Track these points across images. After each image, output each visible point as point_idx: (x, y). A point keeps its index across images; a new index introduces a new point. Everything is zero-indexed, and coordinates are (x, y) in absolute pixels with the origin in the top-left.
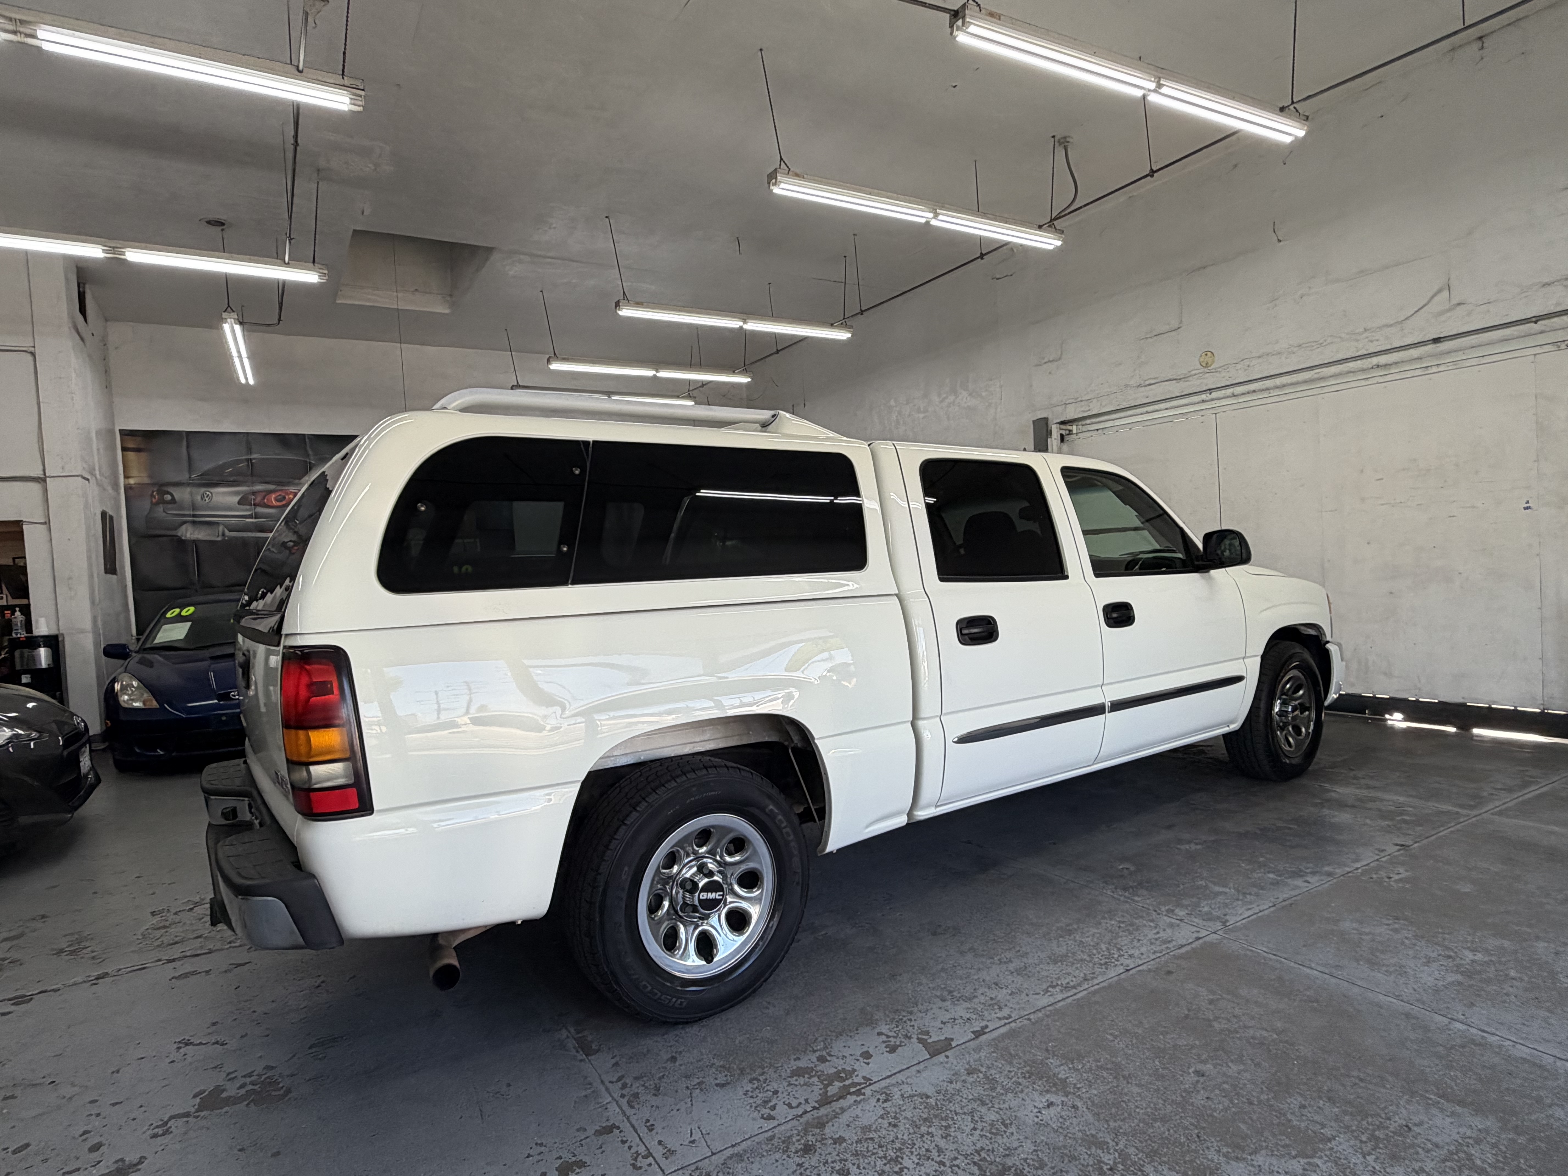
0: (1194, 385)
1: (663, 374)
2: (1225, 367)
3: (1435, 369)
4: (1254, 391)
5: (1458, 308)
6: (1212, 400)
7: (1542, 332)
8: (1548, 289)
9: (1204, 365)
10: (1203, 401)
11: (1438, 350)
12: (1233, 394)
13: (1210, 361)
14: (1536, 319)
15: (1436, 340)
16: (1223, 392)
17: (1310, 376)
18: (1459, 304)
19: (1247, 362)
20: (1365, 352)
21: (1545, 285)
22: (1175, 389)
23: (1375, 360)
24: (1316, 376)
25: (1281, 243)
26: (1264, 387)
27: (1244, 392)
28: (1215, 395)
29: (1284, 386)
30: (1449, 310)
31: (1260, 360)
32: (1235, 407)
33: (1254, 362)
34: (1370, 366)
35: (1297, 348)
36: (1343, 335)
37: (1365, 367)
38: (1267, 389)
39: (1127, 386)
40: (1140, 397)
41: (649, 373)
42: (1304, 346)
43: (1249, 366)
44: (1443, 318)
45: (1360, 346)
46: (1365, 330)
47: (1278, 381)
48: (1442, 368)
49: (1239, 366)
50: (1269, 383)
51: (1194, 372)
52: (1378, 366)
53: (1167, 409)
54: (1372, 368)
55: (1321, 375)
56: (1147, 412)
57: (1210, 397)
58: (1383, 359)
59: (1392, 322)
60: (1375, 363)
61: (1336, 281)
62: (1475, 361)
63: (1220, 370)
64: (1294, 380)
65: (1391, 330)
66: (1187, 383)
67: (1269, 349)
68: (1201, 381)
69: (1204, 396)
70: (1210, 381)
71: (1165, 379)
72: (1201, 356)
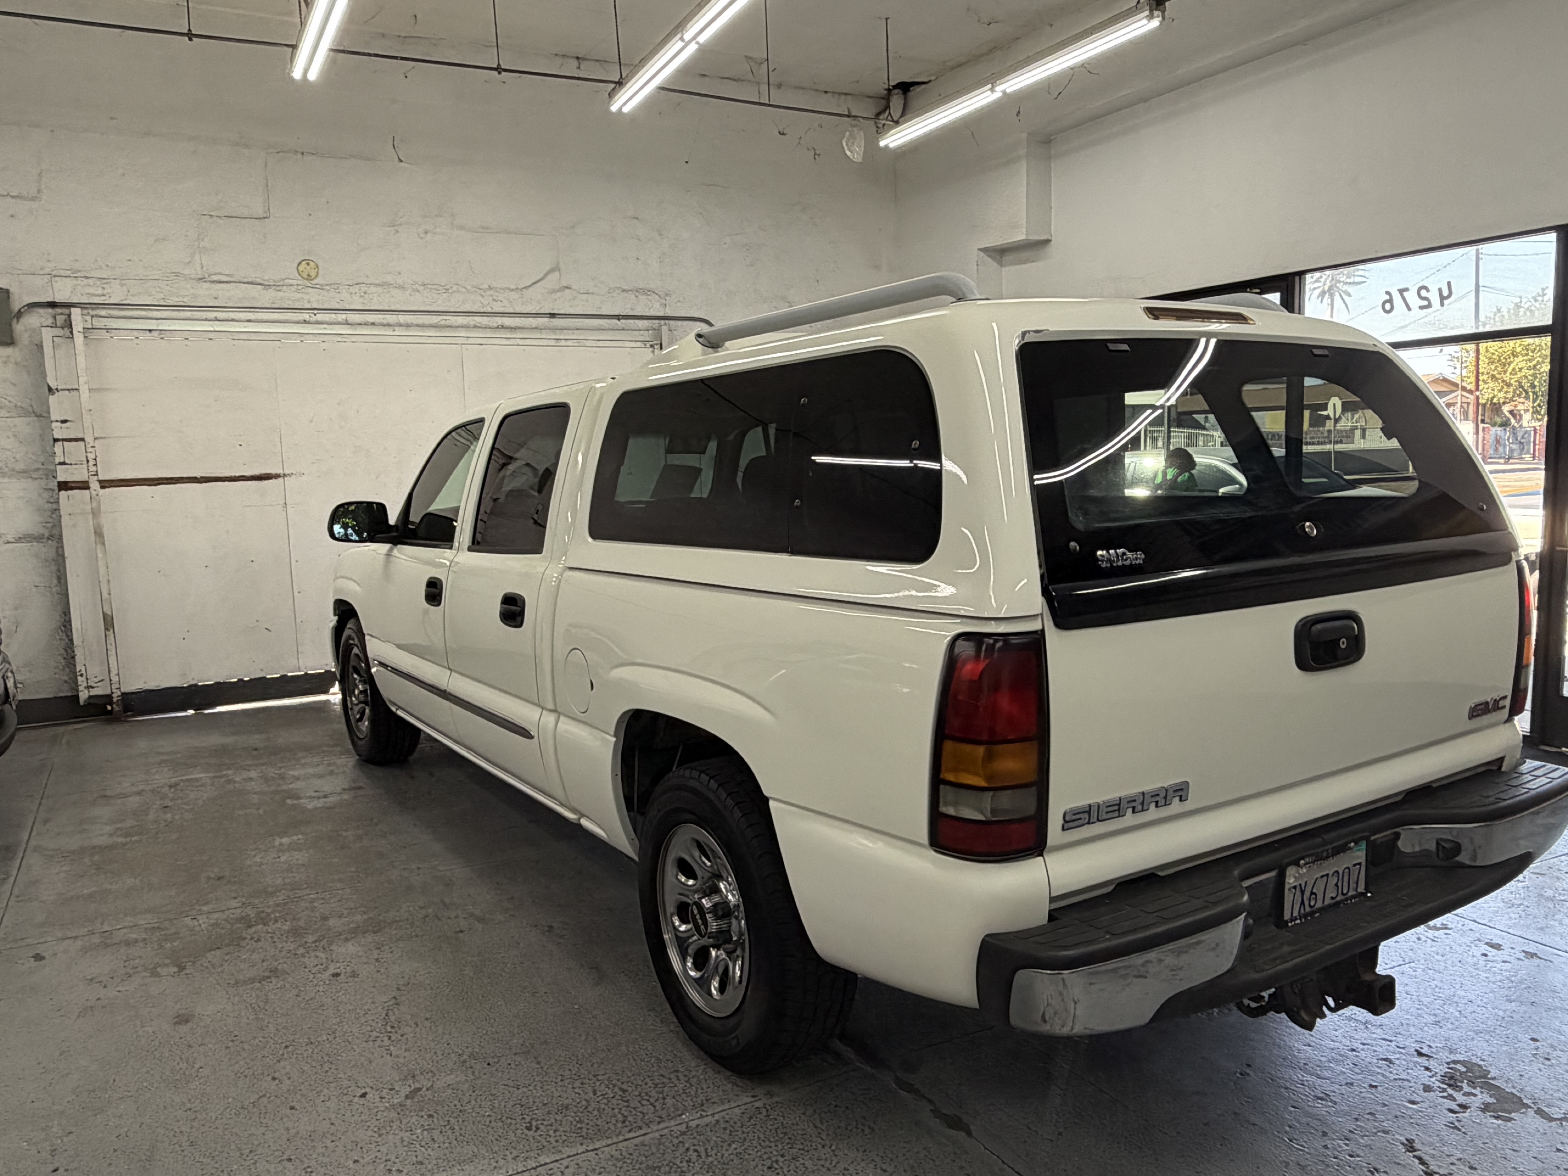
0: (289, 297)
2: (336, 286)
3: (563, 343)
4: (373, 324)
5: (567, 291)
6: (318, 323)
7: (623, 329)
8: (625, 294)
9: (306, 277)
10: (305, 322)
11: (552, 324)
12: (346, 320)
13: (313, 272)
14: (618, 317)
15: (553, 315)
16: (333, 316)
17: (436, 321)
18: (567, 288)
19: (364, 288)
20: (490, 310)
21: (624, 291)
22: (262, 297)
23: (499, 321)
24: (443, 323)
25: (401, 164)
26: (385, 322)
27: (360, 322)
28: (320, 317)
29: (408, 326)
30: (559, 290)
31: (380, 289)
33: (373, 289)
34: (496, 325)
35: (422, 287)
36: (469, 287)
37: (491, 324)
38: (389, 325)
39: (177, 274)
40: (204, 293)
42: (429, 286)
43: (365, 293)
44: (554, 296)
45: (486, 302)
46: (490, 288)
47: (402, 318)
48: (569, 343)
49: (352, 290)
50: (390, 318)
51: (290, 282)
52: (503, 327)
53: (249, 321)
54: (498, 327)
55: (448, 323)
56: (217, 320)
57: (314, 319)
58: (507, 321)
59: (513, 287)
60: (500, 323)
61: (462, 228)
62: (594, 343)
63: (328, 288)
64: (420, 322)
65: (514, 295)
66: (280, 294)
67: (389, 279)
68: (300, 295)
69: (306, 316)
70: (315, 298)
71: (246, 280)
72: (300, 263)
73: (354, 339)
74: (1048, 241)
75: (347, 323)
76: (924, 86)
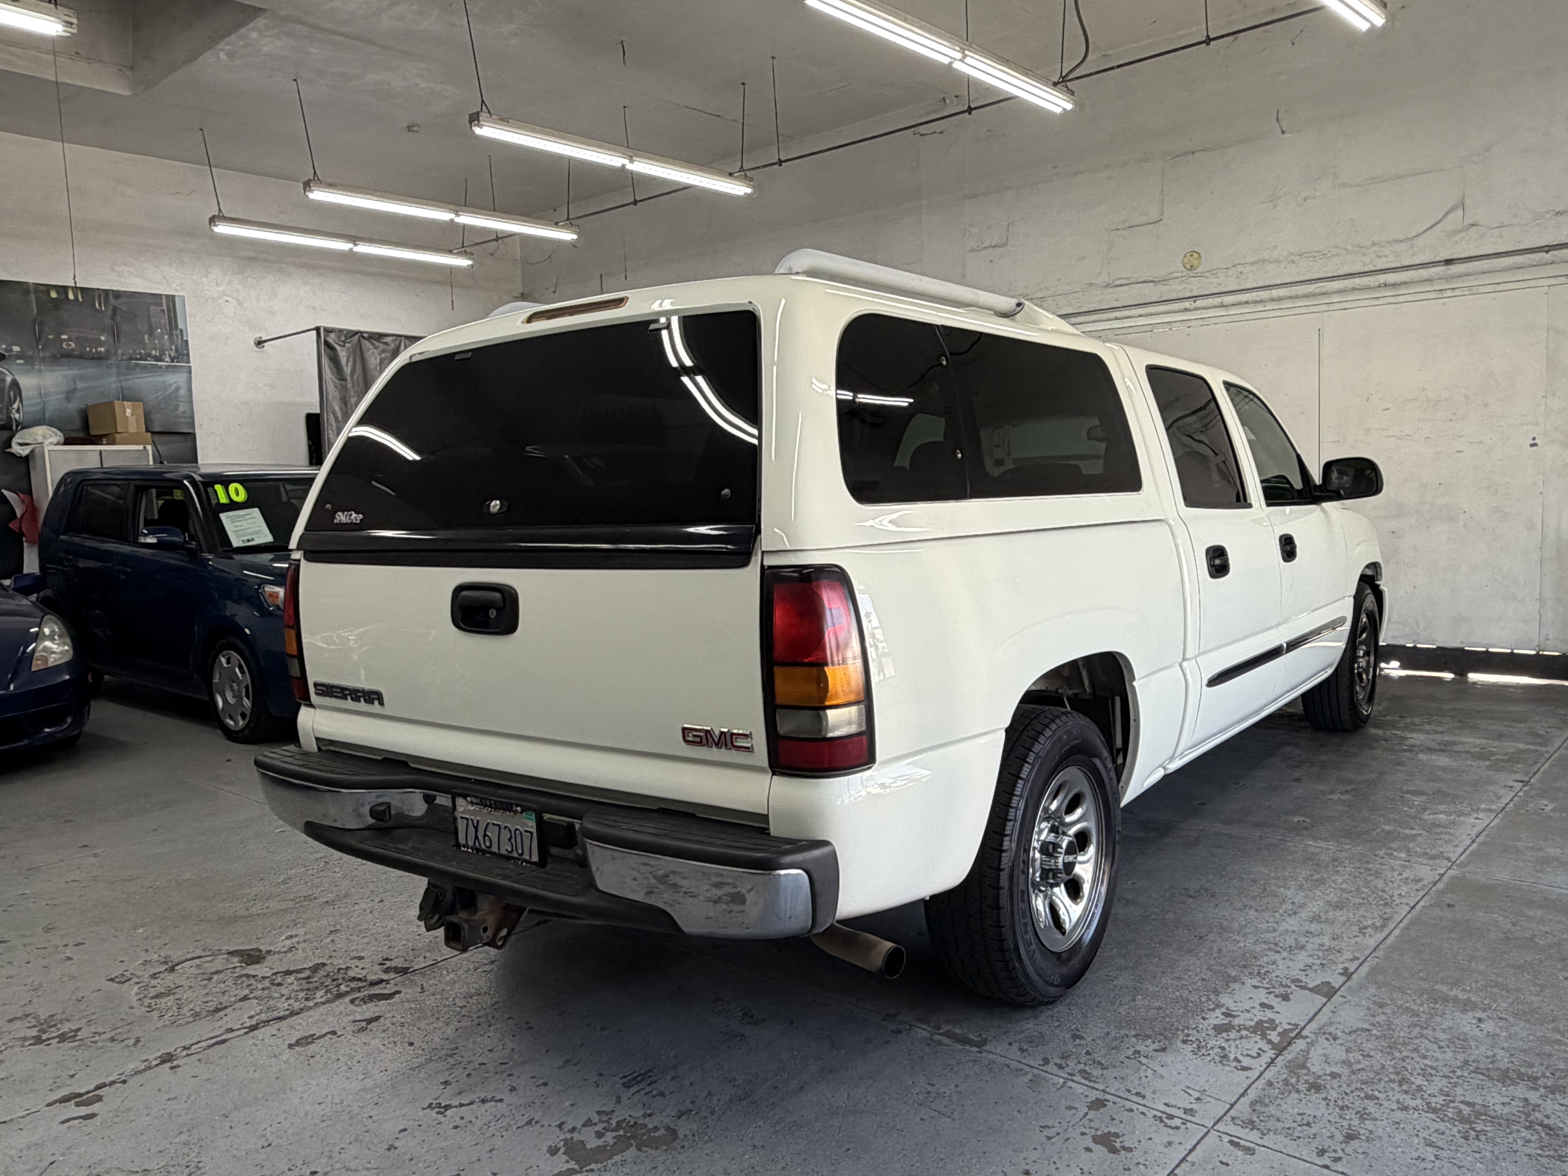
0: (1175, 289)
1: (466, 219)
2: (1213, 272)
3: (1449, 293)
4: (1247, 302)
5: (1472, 229)
6: (1196, 309)
7: (1553, 263)
8: (1559, 218)
9: (1189, 267)
10: (1186, 310)
11: (1449, 272)
12: (1224, 303)
13: (1196, 263)
14: (1547, 249)
15: (1449, 262)
16: (1211, 300)
17: (1310, 290)
18: (1472, 225)
19: (1240, 268)
20: (1373, 269)
21: (1558, 213)
22: (1153, 293)
23: (1382, 278)
24: (1317, 291)
25: (1285, 135)
26: (1258, 299)
27: (1235, 302)
28: (1200, 303)
29: (1280, 299)
30: (1462, 231)
31: (1254, 267)
32: (1229, 319)
33: (1248, 268)
34: (1377, 284)
35: (1298, 258)
36: (1350, 248)
37: (1372, 284)
38: (1261, 301)
39: (1091, 284)
40: (1109, 298)
41: (443, 215)
42: (1306, 255)
43: (1241, 273)
44: (1456, 238)
45: (1368, 261)
46: (1374, 244)
47: (1275, 293)
48: (1457, 292)
49: (1230, 272)
50: (1263, 294)
51: (1176, 275)
52: (1386, 285)
53: (1141, 316)
54: (1379, 286)
55: (1323, 290)
56: (1116, 319)
57: (1194, 305)
58: (1391, 278)
59: (1402, 237)
60: (1382, 281)
61: (1344, 185)
62: (1490, 288)
63: (1207, 274)
64: (1293, 293)
65: (1402, 247)
66: (1167, 287)
67: (1265, 255)
68: (1184, 285)
69: (1187, 304)
70: (1195, 287)
71: (1141, 280)
72: (1185, 256)
73: (1217, 320)
75: (1222, 306)
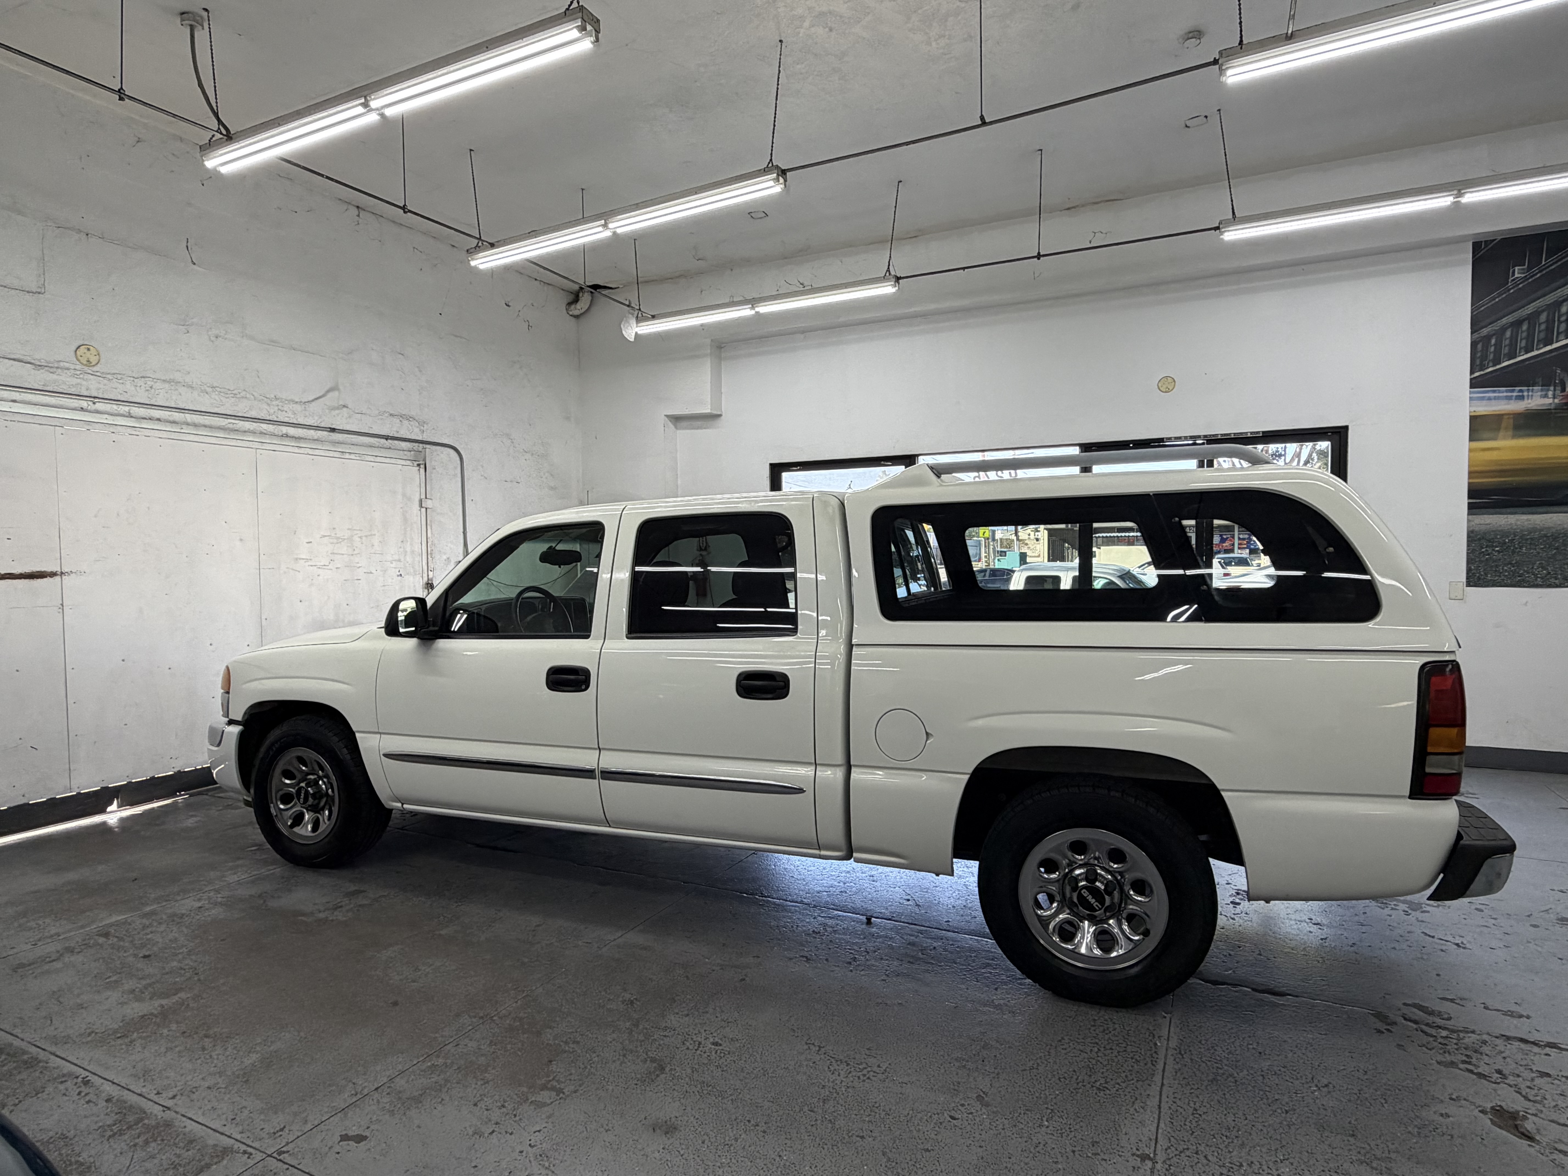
0: (65, 381)
2: (117, 376)
3: (347, 456)
4: (159, 420)
5: (345, 409)
6: (97, 412)
7: (390, 448)
8: (392, 418)
9: (85, 363)
10: (82, 409)
11: (331, 438)
12: (129, 413)
13: (94, 360)
14: (387, 438)
15: (333, 430)
17: (224, 424)
18: (344, 406)
19: (149, 381)
20: (275, 419)
21: (391, 415)
22: (37, 378)
23: (285, 430)
24: (231, 426)
25: (195, 267)
26: (171, 419)
27: (144, 416)
28: (100, 406)
29: (195, 425)
30: (338, 408)
31: (167, 386)
33: (159, 385)
34: (280, 434)
35: (211, 390)
36: (256, 395)
37: (276, 432)
38: (175, 422)
42: (218, 389)
43: (151, 387)
44: (334, 413)
45: (272, 411)
46: (276, 398)
47: (189, 417)
48: (352, 457)
49: (137, 382)
50: (177, 416)
51: (67, 365)
52: (287, 436)
53: (14, 401)
54: (283, 436)
55: (235, 427)
57: (92, 407)
58: (292, 431)
59: (297, 400)
60: (284, 432)
61: (252, 338)
62: (372, 459)
63: (109, 376)
64: (207, 422)
65: (298, 407)
66: (55, 377)
67: (178, 376)
68: (79, 381)
69: (84, 404)
70: (93, 386)
71: (13, 356)
72: (79, 347)
73: (147, 432)
74: (720, 416)
75: (130, 416)
76: (610, 291)
